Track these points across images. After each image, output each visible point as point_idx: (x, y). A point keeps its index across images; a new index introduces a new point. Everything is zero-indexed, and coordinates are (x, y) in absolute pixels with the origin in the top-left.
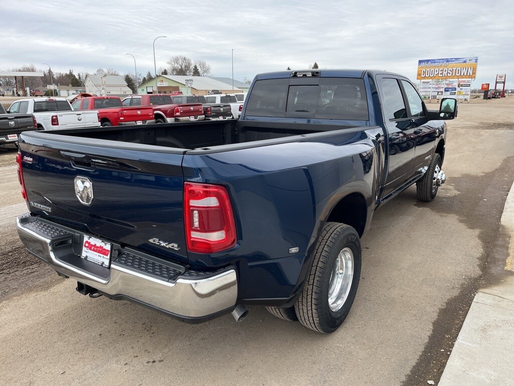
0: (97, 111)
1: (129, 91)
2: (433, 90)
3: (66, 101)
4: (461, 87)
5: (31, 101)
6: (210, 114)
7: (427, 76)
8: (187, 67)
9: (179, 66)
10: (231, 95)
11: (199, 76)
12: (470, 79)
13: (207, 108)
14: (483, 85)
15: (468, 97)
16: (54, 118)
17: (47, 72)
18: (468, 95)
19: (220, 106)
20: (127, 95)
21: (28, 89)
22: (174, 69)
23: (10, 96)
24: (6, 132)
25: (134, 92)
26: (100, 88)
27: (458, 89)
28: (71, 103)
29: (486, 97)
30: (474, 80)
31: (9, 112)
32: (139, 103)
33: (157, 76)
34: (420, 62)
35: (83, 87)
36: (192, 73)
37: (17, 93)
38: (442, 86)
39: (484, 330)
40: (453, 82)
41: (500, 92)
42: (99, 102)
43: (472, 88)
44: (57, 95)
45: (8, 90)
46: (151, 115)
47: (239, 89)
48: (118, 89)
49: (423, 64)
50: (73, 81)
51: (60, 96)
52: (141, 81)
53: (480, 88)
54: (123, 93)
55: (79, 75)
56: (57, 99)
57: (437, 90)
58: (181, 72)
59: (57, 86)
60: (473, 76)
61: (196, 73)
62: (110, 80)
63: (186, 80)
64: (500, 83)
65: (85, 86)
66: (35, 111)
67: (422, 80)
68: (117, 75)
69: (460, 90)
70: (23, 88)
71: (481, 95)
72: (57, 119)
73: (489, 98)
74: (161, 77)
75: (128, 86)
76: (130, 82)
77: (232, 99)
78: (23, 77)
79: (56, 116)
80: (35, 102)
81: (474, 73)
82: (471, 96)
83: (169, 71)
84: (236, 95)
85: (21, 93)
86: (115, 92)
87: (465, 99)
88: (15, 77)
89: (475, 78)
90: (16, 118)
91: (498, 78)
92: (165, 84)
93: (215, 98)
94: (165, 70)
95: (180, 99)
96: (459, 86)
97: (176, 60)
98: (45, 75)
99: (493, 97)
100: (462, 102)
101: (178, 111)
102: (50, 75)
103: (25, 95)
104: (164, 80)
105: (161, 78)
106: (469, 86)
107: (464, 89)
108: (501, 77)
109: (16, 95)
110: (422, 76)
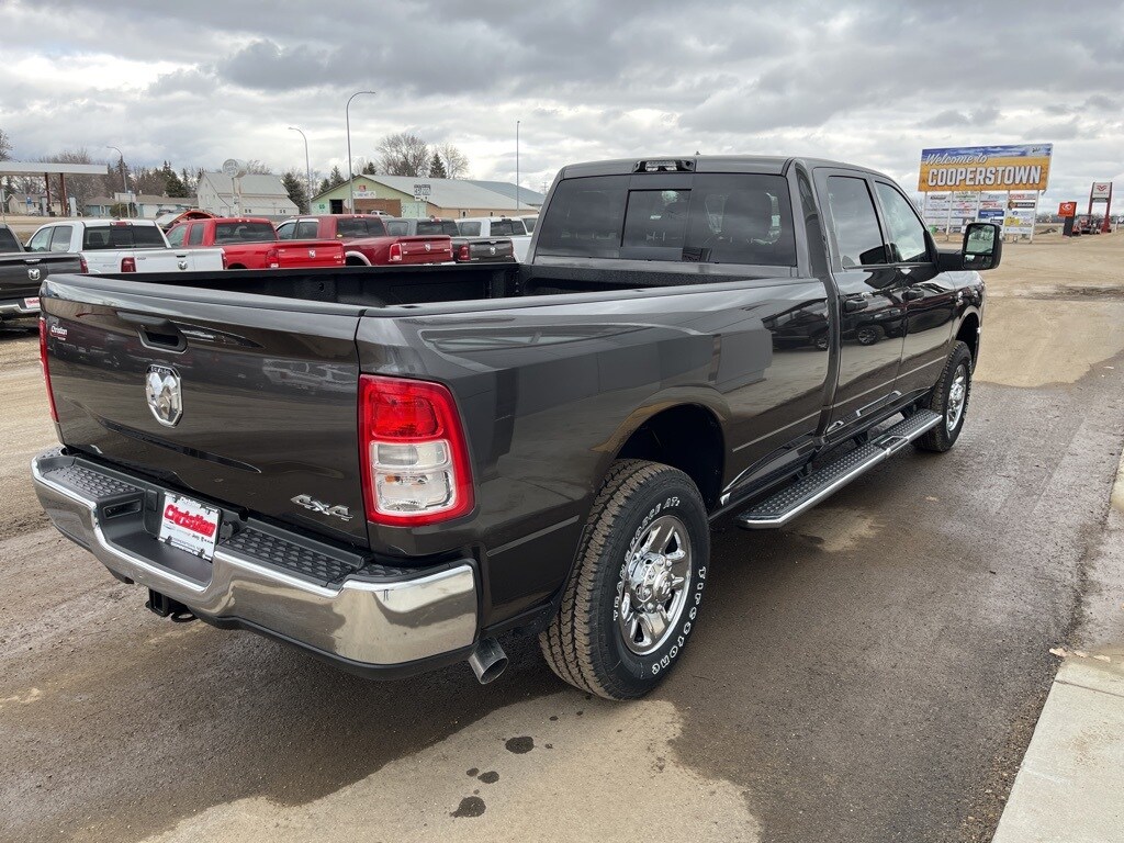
0: (221, 250)
1: (292, 208)
2: (953, 214)
3: (155, 228)
4: (1014, 210)
5: (78, 225)
6: (468, 259)
7: (939, 183)
8: (419, 159)
9: (400, 156)
10: (513, 219)
11: (444, 177)
12: (1035, 192)
13: (461, 247)
14: (1062, 204)
15: (1030, 231)
16: (128, 262)
17: (114, 165)
18: (1030, 225)
19: (488, 243)
20: (288, 217)
21: (72, 201)
22: (390, 163)
23: (33, 215)
24: (21, 292)
25: (304, 210)
26: (230, 202)
27: (1008, 213)
28: (165, 231)
29: (1069, 231)
30: (1043, 194)
31: (28, 249)
32: (312, 234)
33: (354, 177)
34: (926, 153)
35: (193, 199)
36: (429, 172)
37: (49, 209)
38: (974, 205)
39: (1081, 745)
40: (997, 197)
41: (1099, 221)
42: (226, 231)
43: (1040, 211)
44: (136, 214)
45: (29, 202)
46: (338, 260)
47: (531, 208)
48: (269, 203)
49: (931, 158)
50: (171, 186)
51: (142, 217)
52: (319, 187)
53: (1057, 212)
54: (278, 213)
55: (185, 173)
56: (136, 222)
57: (961, 215)
58: (405, 169)
59: (137, 195)
60: (1041, 184)
61: (438, 170)
62: (250, 184)
63: (416, 186)
64: (1099, 200)
65: (196, 196)
66: (86, 247)
67: (929, 193)
68: (266, 174)
69: (1011, 215)
70: (62, 199)
71: (1057, 227)
72: (133, 265)
73: (1076, 234)
74: (361, 180)
75: (291, 197)
76: (294, 189)
77: (516, 228)
78: (62, 174)
79: (132, 260)
80: (86, 229)
81: (1044, 178)
82: (1037, 228)
83: (379, 167)
84: (525, 220)
85: (57, 208)
86: (260, 211)
87: (1024, 236)
88: (46, 175)
89: (1045, 188)
90: (44, 261)
91: (1096, 191)
92: (371, 194)
93: (479, 224)
94: (371, 164)
95: (402, 227)
96: (1009, 207)
97: (395, 143)
98: (110, 170)
99: (1084, 232)
100: (1016, 242)
101: (396, 252)
102: (121, 170)
103: (66, 213)
104: (368, 184)
105: (361, 182)
106: (1033, 205)
107: (1023, 214)
108: (1102, 188)
109: (45, 213)
110: (930, 184)
